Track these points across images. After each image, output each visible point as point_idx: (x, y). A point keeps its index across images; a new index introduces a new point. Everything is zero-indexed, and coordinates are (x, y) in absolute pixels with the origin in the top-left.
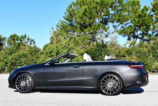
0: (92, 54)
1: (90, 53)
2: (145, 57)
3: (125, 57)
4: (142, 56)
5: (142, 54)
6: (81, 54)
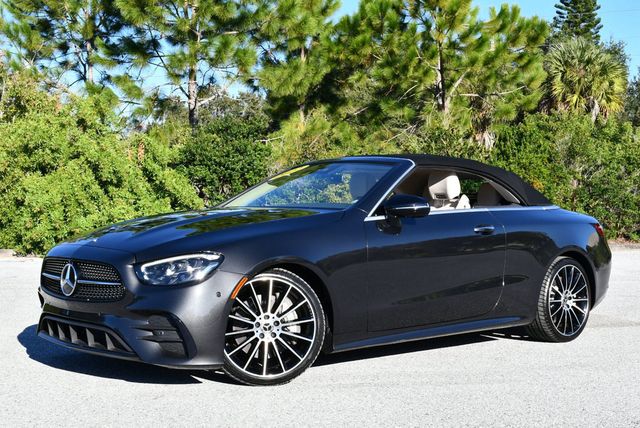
6: (169, 165)
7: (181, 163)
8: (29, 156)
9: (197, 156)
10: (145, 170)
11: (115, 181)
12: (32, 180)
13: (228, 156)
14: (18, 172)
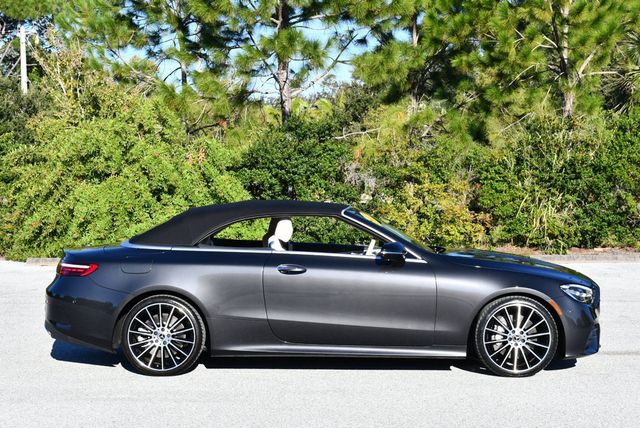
0: (281, 167)
1: (272, 162)
2: (504, 186)
3: (419, 183)
4: (491, 178)
5: (492, 170)
6: (228, 169)
7: (244, 166)
8: (84, 164)
9: (260, 159)
10: (204, 175)
11: (166, 189)
12: (84, 189)
13: (289, 158)
14: (70, 181)
